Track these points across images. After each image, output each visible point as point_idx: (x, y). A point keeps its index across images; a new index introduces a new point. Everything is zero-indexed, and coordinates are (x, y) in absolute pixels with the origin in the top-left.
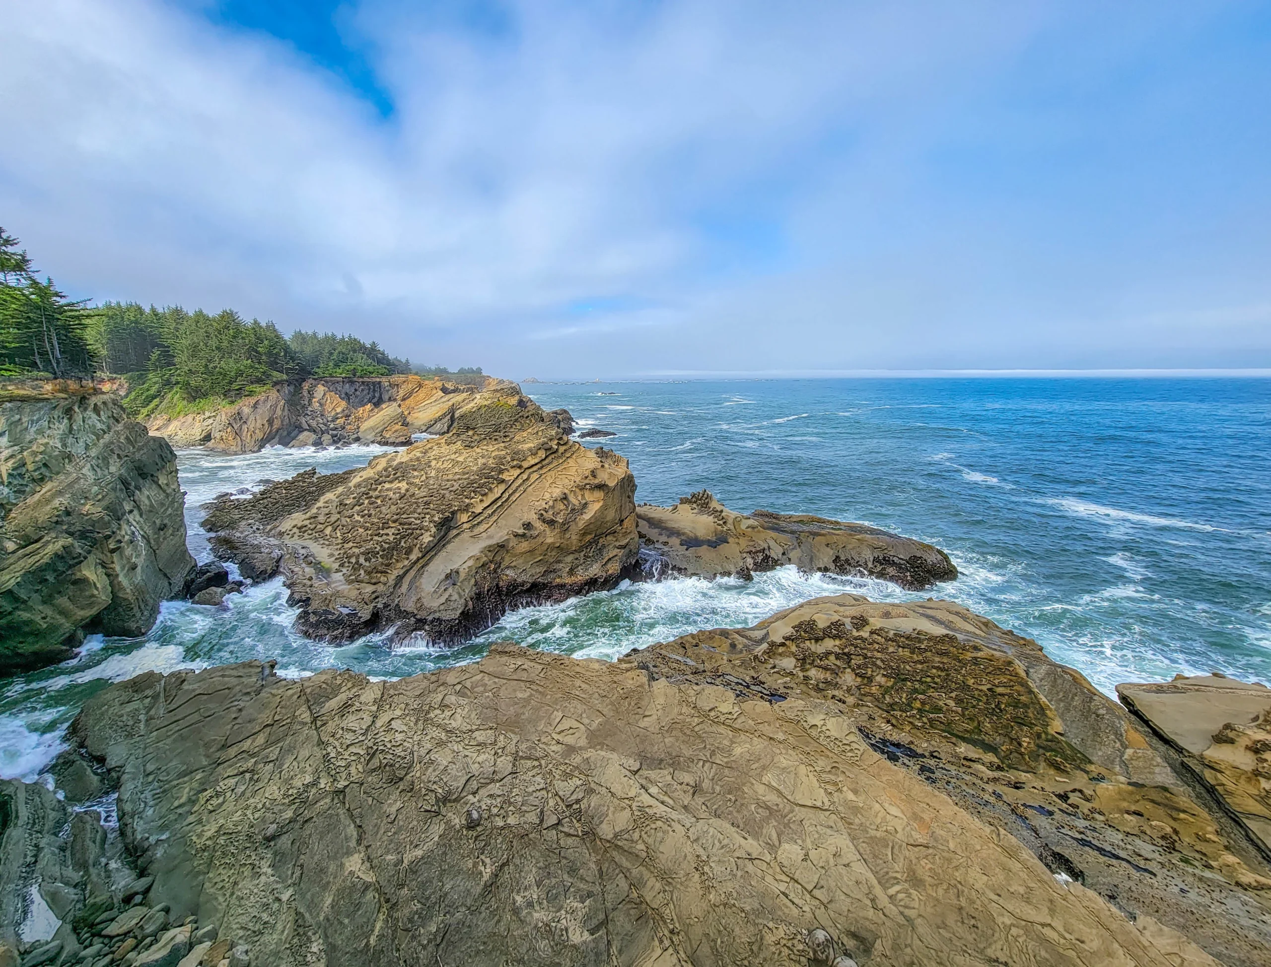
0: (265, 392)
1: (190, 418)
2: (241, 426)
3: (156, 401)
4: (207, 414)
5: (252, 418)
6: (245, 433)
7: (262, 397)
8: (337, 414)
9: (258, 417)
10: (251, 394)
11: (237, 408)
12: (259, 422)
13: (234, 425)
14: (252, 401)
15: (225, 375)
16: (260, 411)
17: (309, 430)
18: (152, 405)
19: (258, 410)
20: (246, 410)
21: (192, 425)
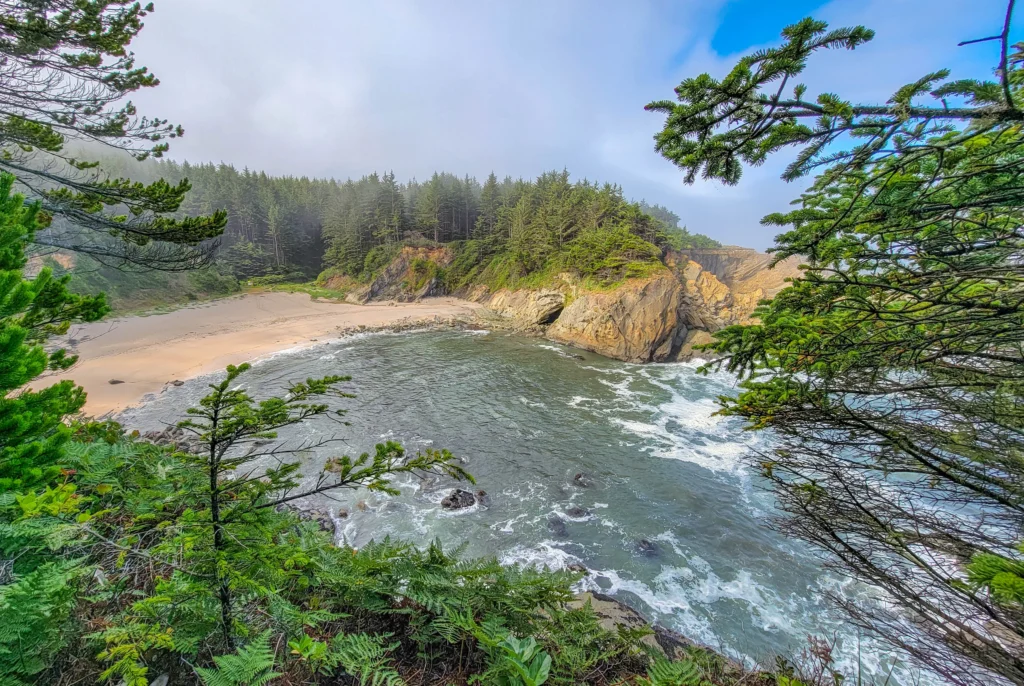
0: (656, 272)
1: (521, 293)
2: (624, 319)
3: (474, 270)
4: (545, 292)
5: (639, 309)
6: (630, 330)
7: (652, 280)
8: (718, 302)
9: (648, 310)
10: (636, 274)
11: (618, 293)
12: (649, 315)
13: (616, 318)
14: (640, 284)
15: (593, 247)
16: (650, 299)
17: (702, 329)
18: (470, 275)
19: (648, 298)
20: (631, 298)
21: (524, 303)
